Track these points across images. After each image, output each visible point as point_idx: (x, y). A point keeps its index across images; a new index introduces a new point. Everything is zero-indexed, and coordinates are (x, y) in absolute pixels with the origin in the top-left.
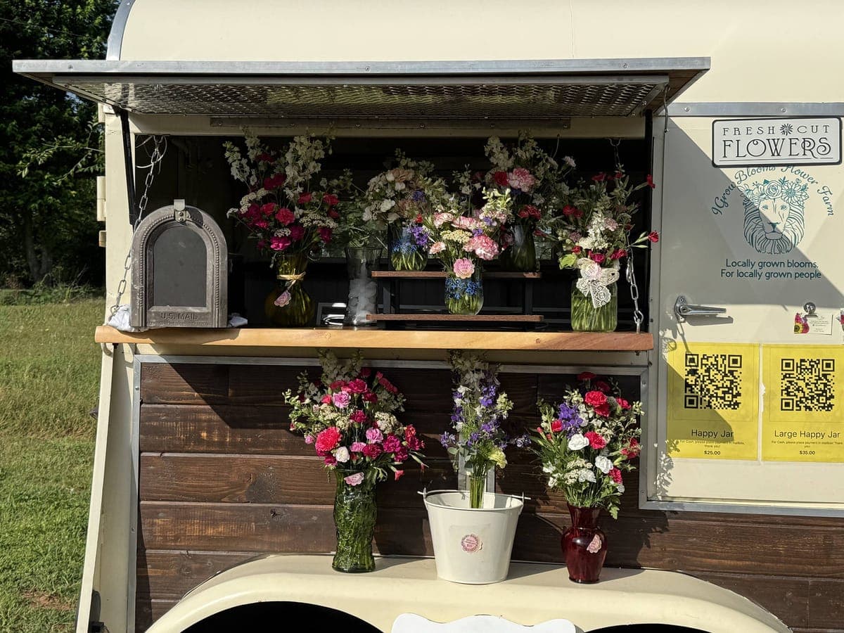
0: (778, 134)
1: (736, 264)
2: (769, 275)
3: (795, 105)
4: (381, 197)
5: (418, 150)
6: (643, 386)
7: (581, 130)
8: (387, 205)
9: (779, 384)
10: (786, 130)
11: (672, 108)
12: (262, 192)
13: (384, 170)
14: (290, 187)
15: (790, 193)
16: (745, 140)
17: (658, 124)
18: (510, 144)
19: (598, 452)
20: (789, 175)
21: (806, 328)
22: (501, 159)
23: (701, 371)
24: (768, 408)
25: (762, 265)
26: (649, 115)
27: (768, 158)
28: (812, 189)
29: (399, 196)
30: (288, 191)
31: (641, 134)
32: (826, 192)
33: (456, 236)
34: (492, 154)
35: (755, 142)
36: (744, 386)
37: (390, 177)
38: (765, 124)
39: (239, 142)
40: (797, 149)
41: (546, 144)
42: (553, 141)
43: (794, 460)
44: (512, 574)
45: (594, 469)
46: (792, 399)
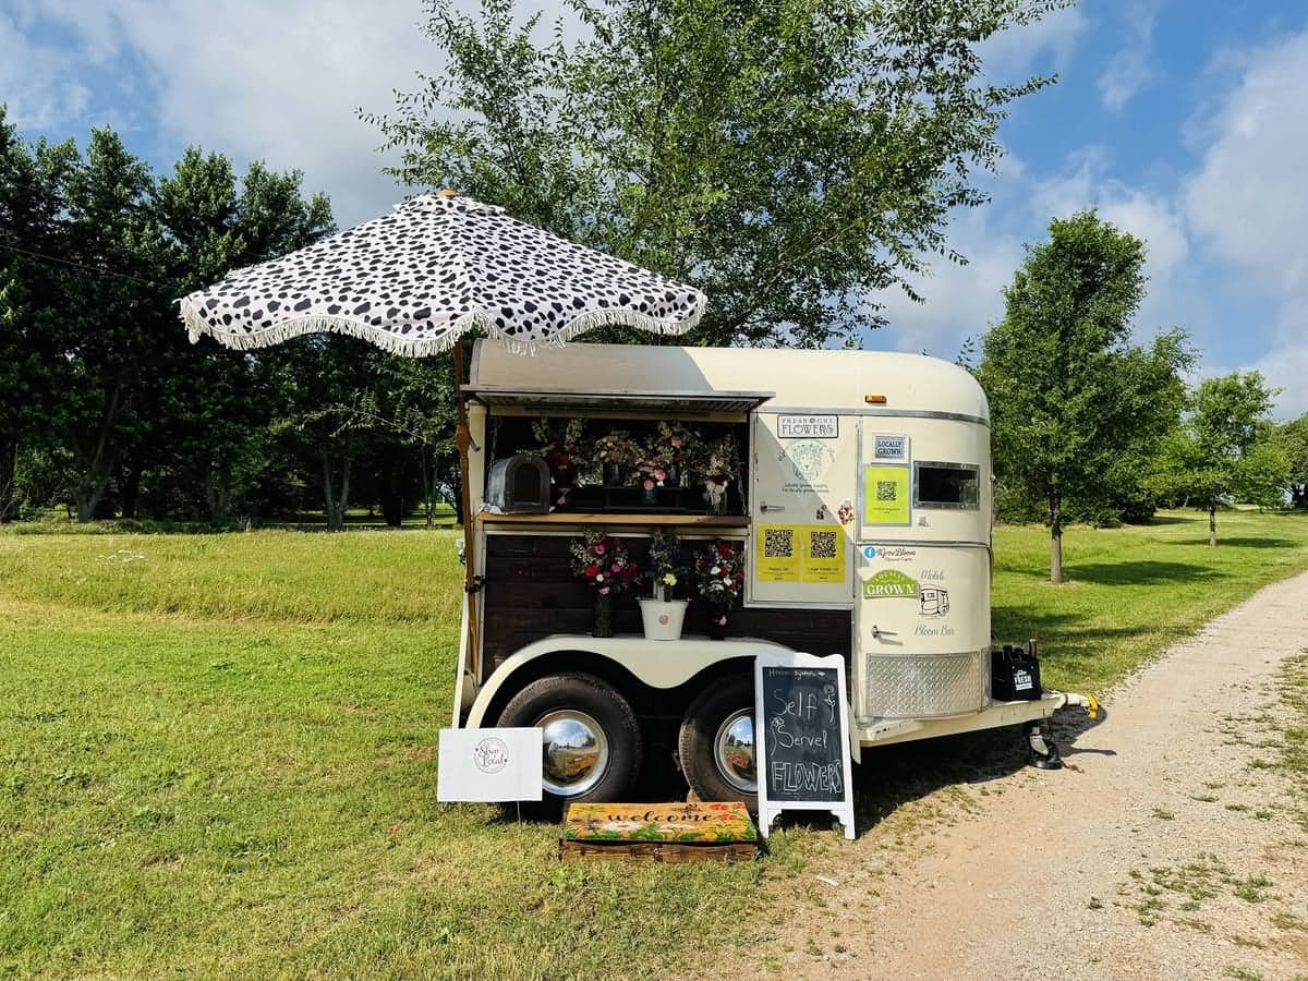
0: (808, 423)
1: (789, 485)
2: (805, 491)
3: (818, 409)
4: (600, 450)
5: (619, 425)
6: (745, 547)
7: (714, 418)
8: (603, 454)
9: (810, 544)
10: (812, 421)
11: (759, 409)
12: (552, 447)
13: (602, 437)
14: (568, 444)
15: (815, 451)
16: (793, 425)
17: (753, 416)
18: (670, 424)
19: (725, 576)
20: (814, 442)
21: (822, 517)
22: (667, 433)
23: (773, 538)
24: (805, 556)
25: (802, 486)
26: (748, 412)
27: (804, 434)
28: (825, 450)
29: (610, 449)
30: (566, 447)
31: (744, 420)
32: (831, 451)
33: (646, 469)
34: (662, 429)
35: (798, 426)
36: (794, 545)
37: (605, 440)
38: (803, 418)
39: (538, 420)
40: (818, 430)
41: (684, 424)
42: (688, 422)
43: (816, 581)
44: (682, 638)
45: (723, 584)
46: (817, 551)
